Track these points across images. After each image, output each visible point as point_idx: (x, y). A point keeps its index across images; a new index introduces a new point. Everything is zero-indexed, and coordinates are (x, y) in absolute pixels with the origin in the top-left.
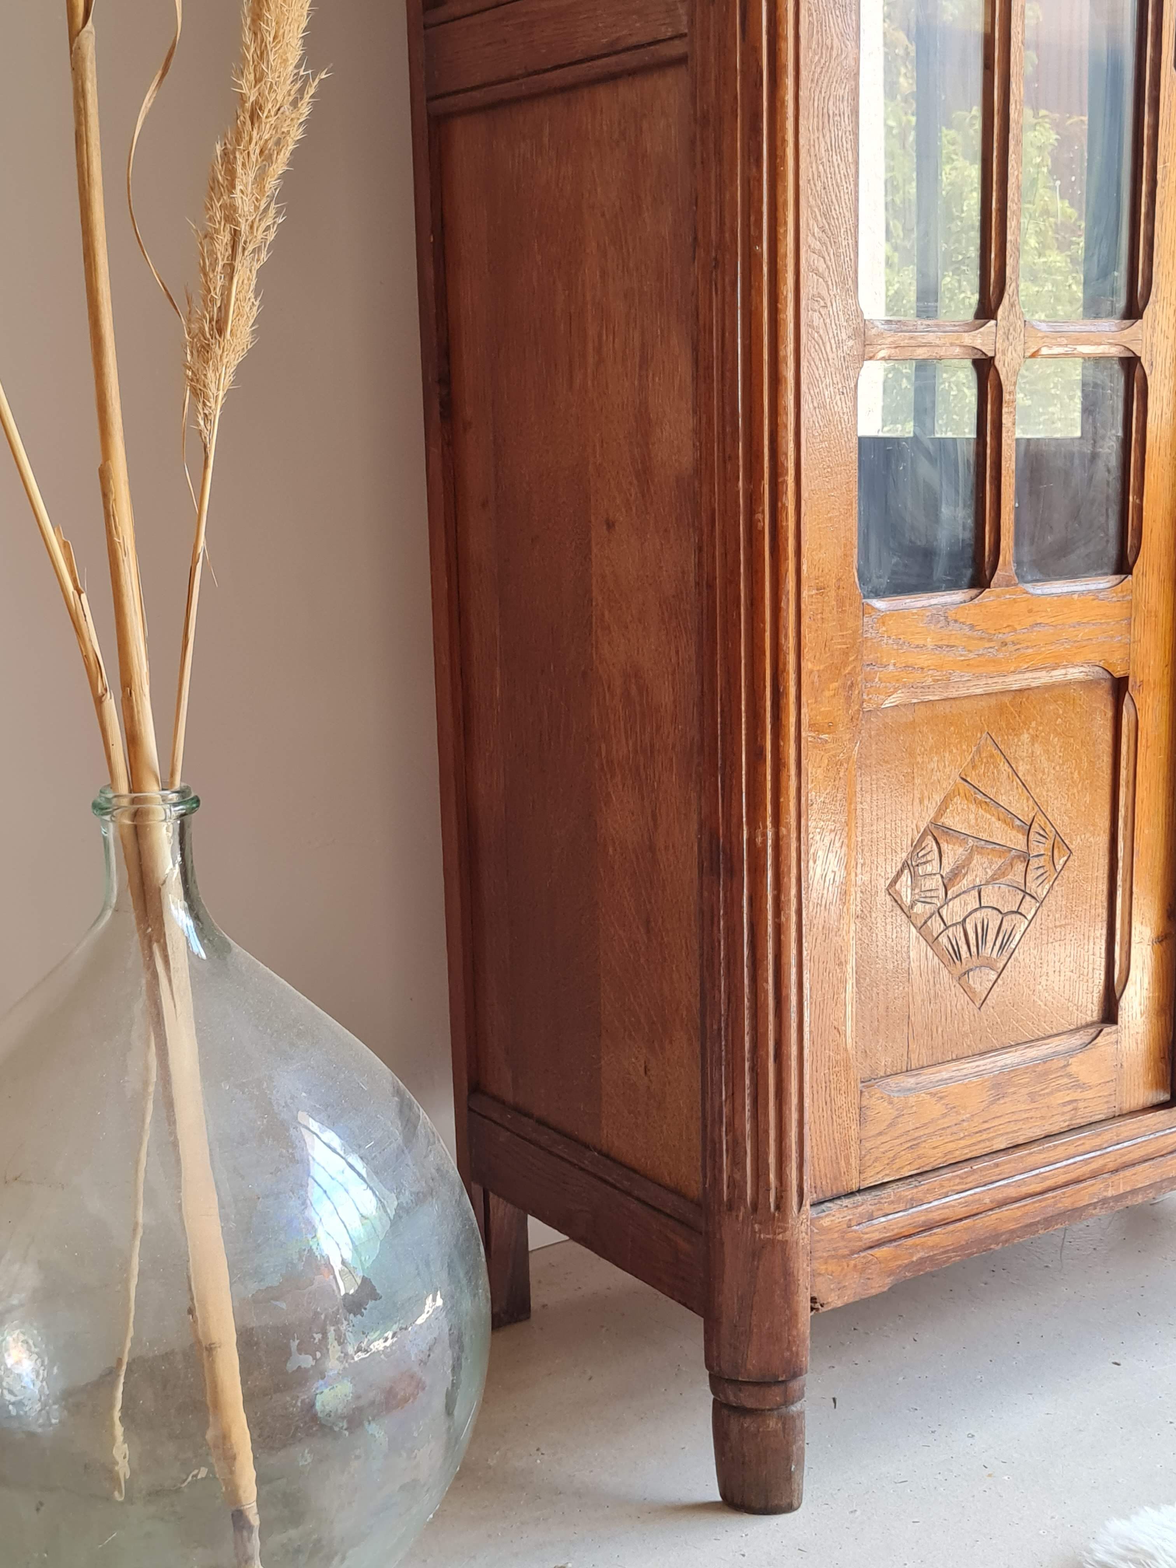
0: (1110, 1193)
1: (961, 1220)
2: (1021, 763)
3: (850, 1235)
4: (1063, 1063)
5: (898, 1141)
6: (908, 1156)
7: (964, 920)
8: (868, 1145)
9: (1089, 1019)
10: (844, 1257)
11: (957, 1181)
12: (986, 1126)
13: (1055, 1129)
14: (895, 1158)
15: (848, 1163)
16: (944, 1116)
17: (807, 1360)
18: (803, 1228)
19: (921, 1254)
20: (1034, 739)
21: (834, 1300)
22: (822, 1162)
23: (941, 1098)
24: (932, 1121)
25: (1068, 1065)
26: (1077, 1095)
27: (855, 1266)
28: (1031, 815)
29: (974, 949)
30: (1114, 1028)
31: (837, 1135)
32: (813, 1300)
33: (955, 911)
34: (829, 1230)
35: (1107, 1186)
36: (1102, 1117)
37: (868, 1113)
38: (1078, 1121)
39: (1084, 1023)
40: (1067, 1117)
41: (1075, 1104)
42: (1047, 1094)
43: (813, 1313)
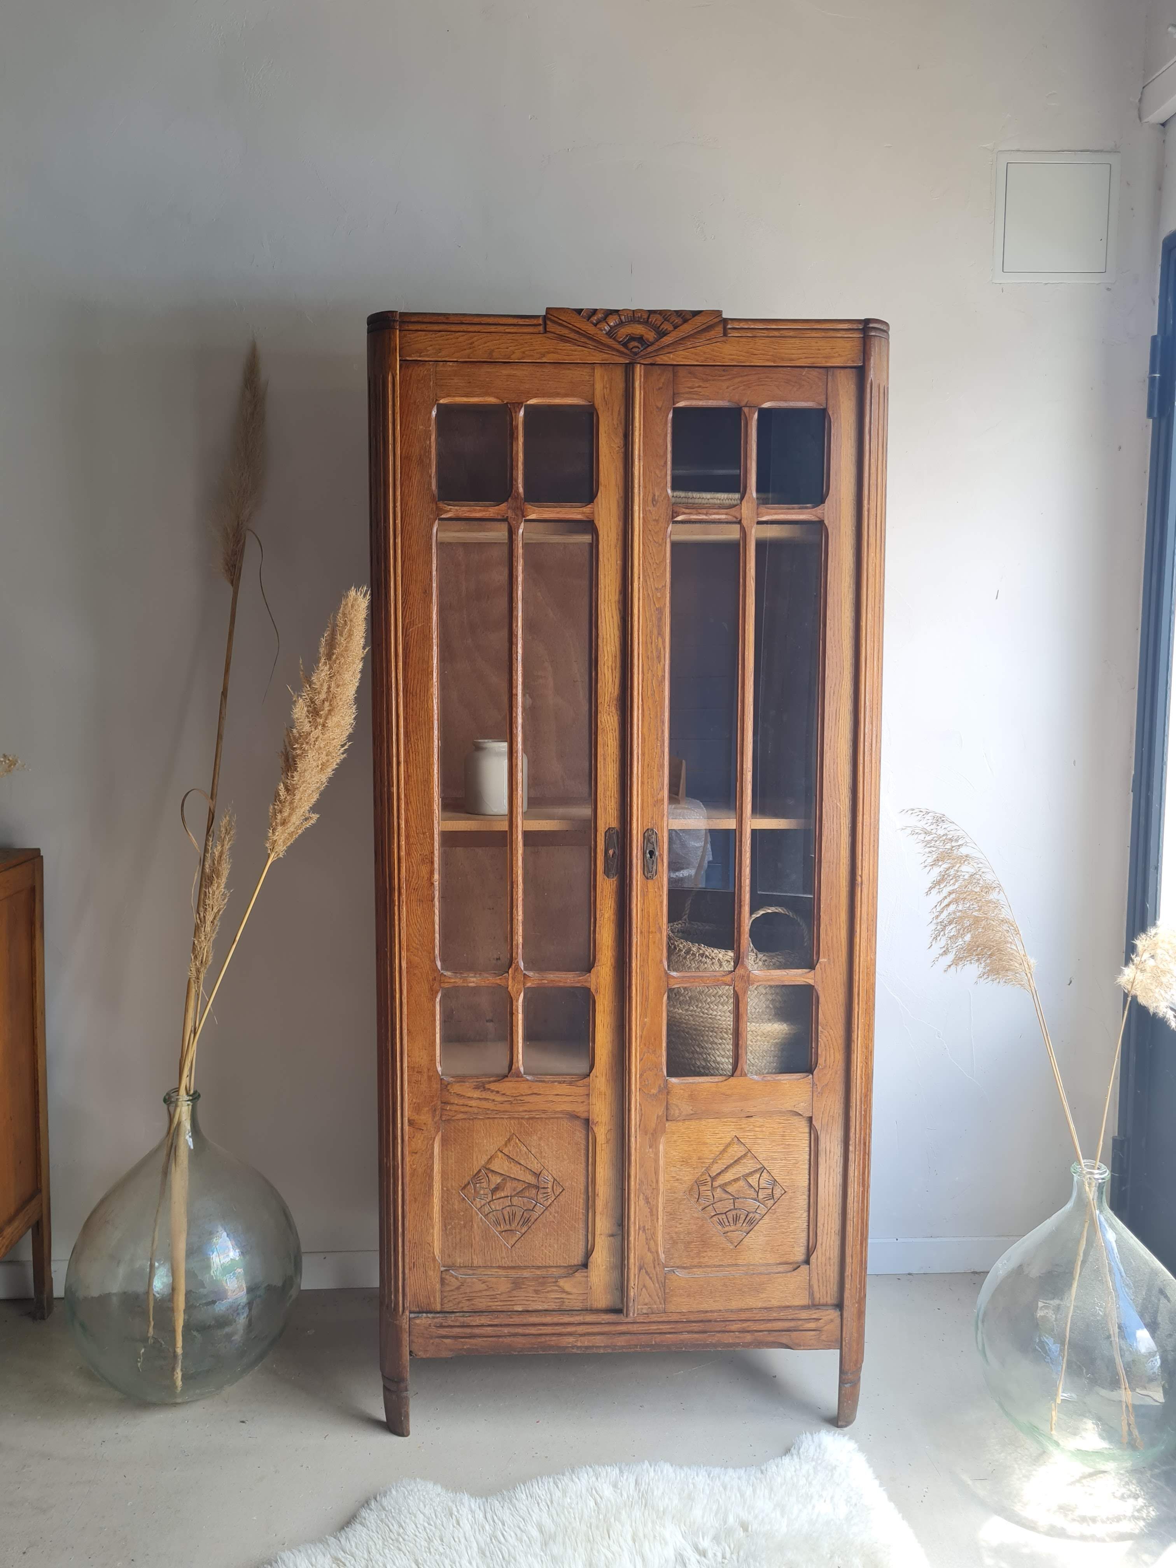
0: (579, 1344)
1: (492, 1337)
2: (533, 1147)
3: (429, 1330)
4: (554, 1280)
5: (462, 1296)
6: (468, 1303)
7: (503, 1209)
8: (445, 1294)
9: (576, 1263)
10: (427, 1338)
11: (489, 1320)
12: (510, 1299)
13: (551, 1308)
14: (459, 1303)
15: (435, 1300)
16: (486, 1290)
17: (408, 1376)
18: (405, 1321)
19: (468, 1346)
20: (540, 1139)
21: (421, 1354)
22: (421, 1297)
23: (484, 1282)
24: (480, 1291)
25: (557, 1281)
26: (564, 1296)
27: (433, 1343)
28: (540, 1170)
29: (508, 1222)
30: (586, 1270)
31: (429, 1287)
32: (411, 1352)
33: (496, 1205)
34: (418, 1325)
35: (577, 1341)
36: (580, 1309)
37: (445, 1281)
38: (565, 1307)
39: (573, 1264)
40: (558, 1304)
41: (562, 1300)
42: (546, 1292)
43: (411, 1357)
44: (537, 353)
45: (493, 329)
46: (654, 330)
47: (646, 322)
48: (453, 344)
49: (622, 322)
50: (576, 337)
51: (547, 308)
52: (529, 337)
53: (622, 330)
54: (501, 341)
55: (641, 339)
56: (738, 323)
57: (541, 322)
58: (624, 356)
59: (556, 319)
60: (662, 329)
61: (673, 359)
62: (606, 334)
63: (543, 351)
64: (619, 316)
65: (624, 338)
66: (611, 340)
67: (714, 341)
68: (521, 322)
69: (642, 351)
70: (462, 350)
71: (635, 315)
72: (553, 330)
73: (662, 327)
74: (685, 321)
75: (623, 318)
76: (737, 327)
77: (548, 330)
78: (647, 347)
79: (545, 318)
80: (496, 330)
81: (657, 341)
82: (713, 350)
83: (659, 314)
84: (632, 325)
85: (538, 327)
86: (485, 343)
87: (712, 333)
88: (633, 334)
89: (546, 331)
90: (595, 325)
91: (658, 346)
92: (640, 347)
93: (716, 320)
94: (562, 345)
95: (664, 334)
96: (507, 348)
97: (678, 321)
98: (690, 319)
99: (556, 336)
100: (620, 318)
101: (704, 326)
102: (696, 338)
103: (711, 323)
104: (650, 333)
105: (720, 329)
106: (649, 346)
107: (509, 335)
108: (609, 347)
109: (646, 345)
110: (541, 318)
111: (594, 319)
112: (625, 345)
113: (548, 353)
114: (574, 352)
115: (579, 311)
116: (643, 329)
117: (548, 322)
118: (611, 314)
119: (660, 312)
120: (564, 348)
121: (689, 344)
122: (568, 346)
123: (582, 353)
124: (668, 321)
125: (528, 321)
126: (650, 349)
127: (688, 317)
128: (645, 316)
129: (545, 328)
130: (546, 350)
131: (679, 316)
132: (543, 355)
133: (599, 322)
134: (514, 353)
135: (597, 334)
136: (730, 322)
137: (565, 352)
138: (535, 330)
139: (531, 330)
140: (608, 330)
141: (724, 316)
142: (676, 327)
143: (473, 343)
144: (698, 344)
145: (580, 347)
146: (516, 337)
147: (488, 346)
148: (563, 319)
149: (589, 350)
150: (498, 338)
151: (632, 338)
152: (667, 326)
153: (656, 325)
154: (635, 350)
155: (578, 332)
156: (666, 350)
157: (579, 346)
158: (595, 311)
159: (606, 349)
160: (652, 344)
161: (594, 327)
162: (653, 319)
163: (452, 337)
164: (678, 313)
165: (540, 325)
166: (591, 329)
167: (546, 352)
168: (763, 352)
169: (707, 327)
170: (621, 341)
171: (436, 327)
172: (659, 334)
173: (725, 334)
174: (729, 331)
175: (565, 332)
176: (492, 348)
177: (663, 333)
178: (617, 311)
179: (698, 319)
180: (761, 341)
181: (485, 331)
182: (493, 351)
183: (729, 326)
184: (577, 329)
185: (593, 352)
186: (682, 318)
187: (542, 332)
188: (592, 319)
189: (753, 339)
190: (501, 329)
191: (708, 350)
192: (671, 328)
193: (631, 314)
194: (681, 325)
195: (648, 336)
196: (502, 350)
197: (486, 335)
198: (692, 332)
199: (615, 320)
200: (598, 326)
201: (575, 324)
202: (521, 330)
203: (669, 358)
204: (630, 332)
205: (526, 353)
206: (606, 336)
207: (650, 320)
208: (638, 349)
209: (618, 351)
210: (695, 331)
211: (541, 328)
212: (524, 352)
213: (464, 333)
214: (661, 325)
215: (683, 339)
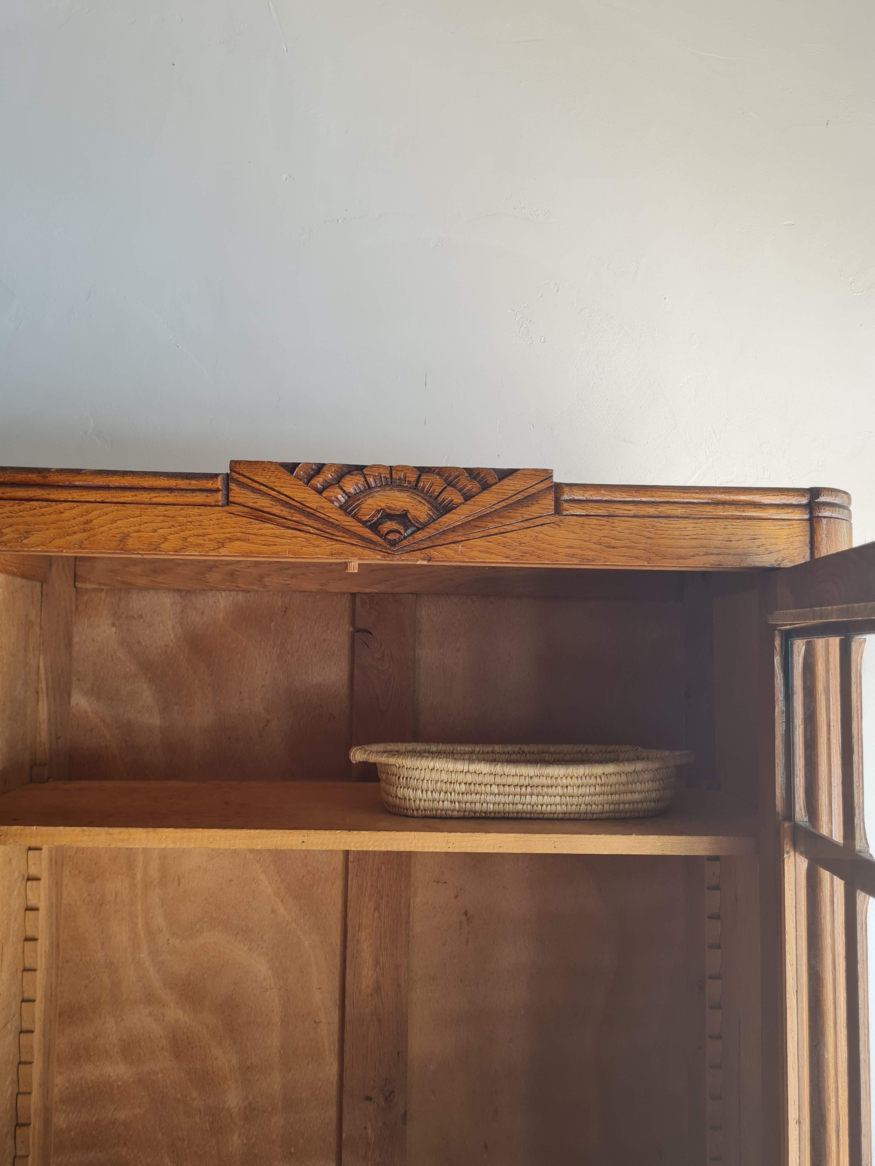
44: (211, 540)
45: (128, 496)
46: (427, 501)
47: (415, 488)
48: (53, 523)
49: (370, 487)
50: (285, 512)
51: (231, 462)
52: (196, 510)
53: (370, 501)
54: (145, 518)
55: (403, 518)
56: (580, 492)
57: (219, 484)
58: (372, 546)
59: (249, 482)
60: (444, 500)
61: (462, 554)
62: (341, 507)
63: (223, 536)
64: (365, 477)
65: (373, 516)
66: (351, 519)
67: (538, 522)
68: (182, 484)
69: (405, 538)
70: (69, 535)
71: (394, 476)
72: (241, 500)
73: (442, 497)
74: (485, 487)
75: (371, 480)
76: (581, 498)
77: (231, 499)
78: (414, 532)
79: (228, 478)
80: (133, 498)
81: (434, 520)
82: (536, 539)
83: (438, 474)
84: (389, 493)
85: (215, 494)
86: (114, 521)
87: (534, 510)
88: (389, 508)
89: (228, 503)
90: (320, 492)
91: (436, 530)
92: (402, 531)
93: (541, 486)
94: (257, 525)
95: (448, 509)
96: (155, 531)
97: (472, 486)
98: (496, 483)
99: (247, 510)
100: (366, 480)
101: (520, 497)
102: (503, 517)
103: (532, 491)
104: (420, 507)
105: (548, 502)
106: (419, 529)
107: (160, 508)
108: (346, 531)
109: (414, 529)
110: (220, 478)
111: (318, 482)
112: (374, 527)
113: (231, 540)
114: (278, 540)
115: (291, 468)
116: (408, 500)
117: (233, 486)
118: (349, 473)
119: (439, 471)
120: (259, 532)
121: (492, 526)
122: (268, 528)
123: (294, 540)
124: (453, 486)
125: (194, 484)
126: (419, 536)
127: (490, 480)
128: (412, 477)
129: (228, 496)
130: (228, 535)
131: (474, 478)
132: (221, 544)
133: (327, 486)
134: (166, 539)
135: (322, 507)
136: (566, 489)
137: (263, 538)
138: (211, 499)
139: (200, 498)
140: (343, 500)
141: (557, 478)
142: (467, 497)
143: (91, 521)
144: (510, 528)
145: (291, 531)
146: (171, 511)
147: (117, 528)
148: (261, 480)
149: (308, 535)
150: (138, 512)
151: (388, 516)
152: (452, 496)
153: (433, 492)
154: (391, 537)
155: (287, 503)
156: (451, 537)
157: (289, 528)
158: (321, 467)
159: (341, 534)
160: (424, 526)
161: (318, 496)
162: (426, 482)
163: (50, 510)
164: (473, 473)
165: (218, 490)
166: (312, 500)
167: (227, 538)
168: (628, 543)
169: (526, 498)
170: (367, 521)
171: (22, 493)
172: (438, 511)
173: (558, 510)
174: (565, 505)
175: (264, 503)
176: (126, 530)
177: (446, 507)
178: (360, 468)
179: (509, 486)
180: (624, 524)
181: (115, 500)
182: (128, 535)
183: (565, 497)
184: (287, 500)
185: (315, 539)
186: (479, 482)
187: (220, 504)
188: (312, 482)
189: (611, 518)
190: (145, 497)
191: (527, 539)
192: (458, 498)
193: (386, 474)
194: (478, 494)
195: (417, 514)
196: (147, 535)
197: (114, 507)
198: (497, 507)
199: (357, 484)
200: (325, 494)
201: (282, 490)
202: (181, 500)
203: (456, 551)
204: (383, 505)
205: (190, 539)
206: (339, 511)
207: (421, 484)
208: (398, 535)
209: (362, 538)
210: (504, 504)
211: (220, 497)
212: (185, 539)
213: (75, 504)
214: (440, 493)
215: (481, 518)
